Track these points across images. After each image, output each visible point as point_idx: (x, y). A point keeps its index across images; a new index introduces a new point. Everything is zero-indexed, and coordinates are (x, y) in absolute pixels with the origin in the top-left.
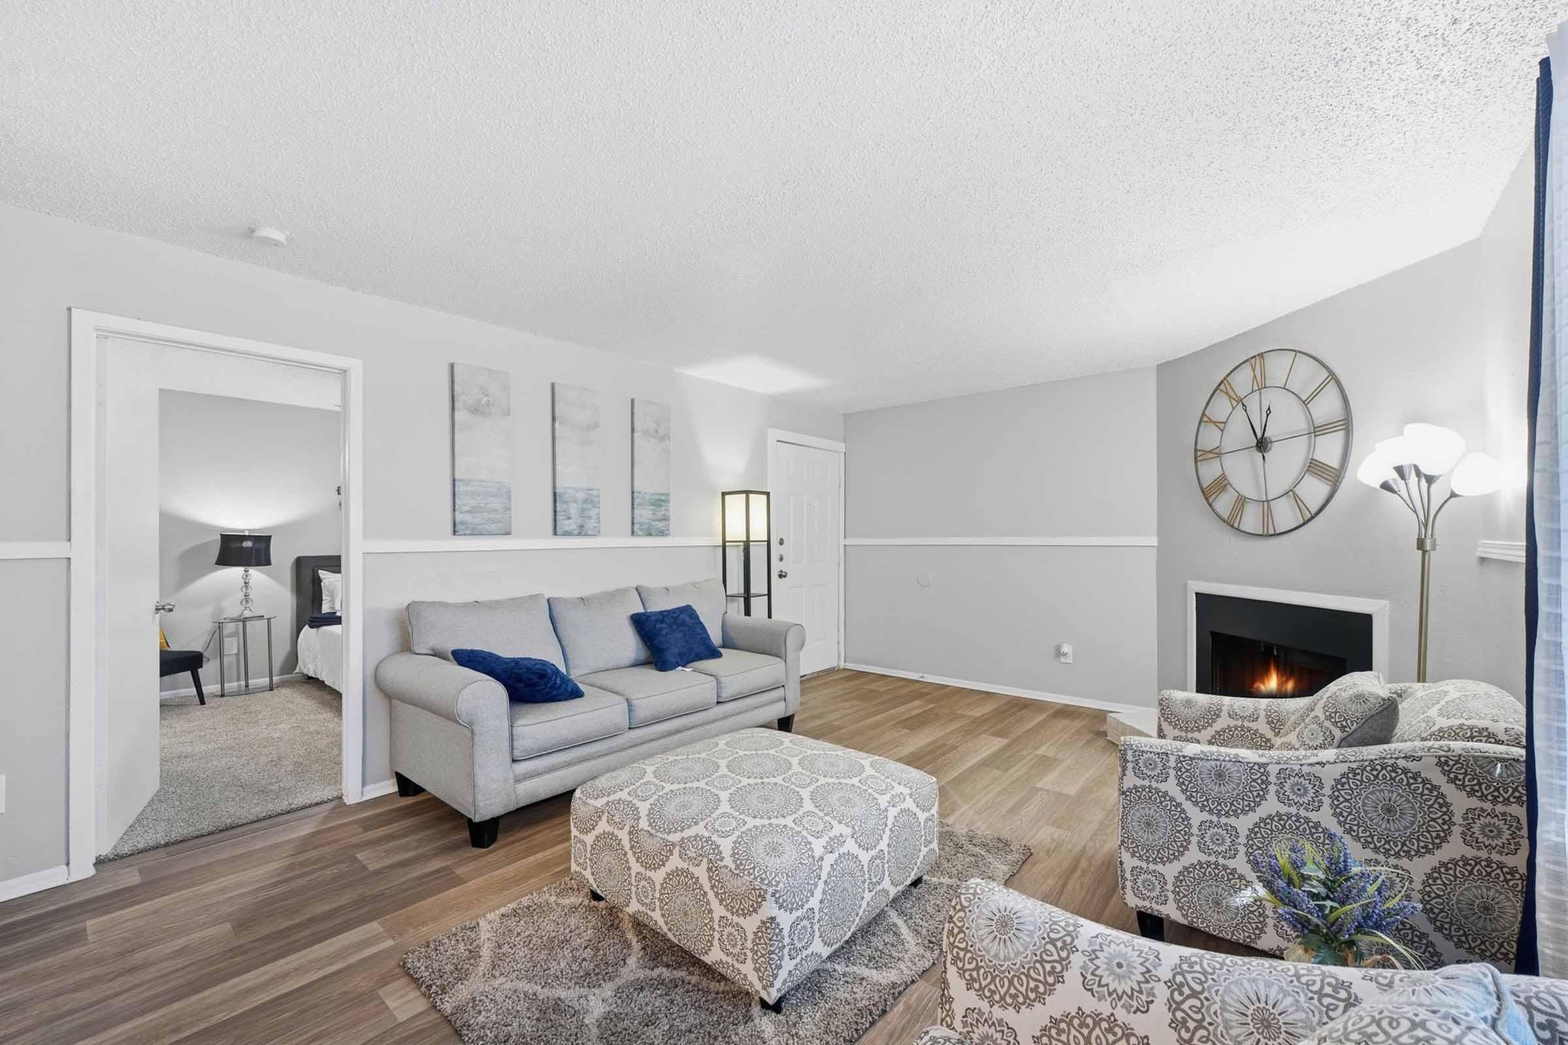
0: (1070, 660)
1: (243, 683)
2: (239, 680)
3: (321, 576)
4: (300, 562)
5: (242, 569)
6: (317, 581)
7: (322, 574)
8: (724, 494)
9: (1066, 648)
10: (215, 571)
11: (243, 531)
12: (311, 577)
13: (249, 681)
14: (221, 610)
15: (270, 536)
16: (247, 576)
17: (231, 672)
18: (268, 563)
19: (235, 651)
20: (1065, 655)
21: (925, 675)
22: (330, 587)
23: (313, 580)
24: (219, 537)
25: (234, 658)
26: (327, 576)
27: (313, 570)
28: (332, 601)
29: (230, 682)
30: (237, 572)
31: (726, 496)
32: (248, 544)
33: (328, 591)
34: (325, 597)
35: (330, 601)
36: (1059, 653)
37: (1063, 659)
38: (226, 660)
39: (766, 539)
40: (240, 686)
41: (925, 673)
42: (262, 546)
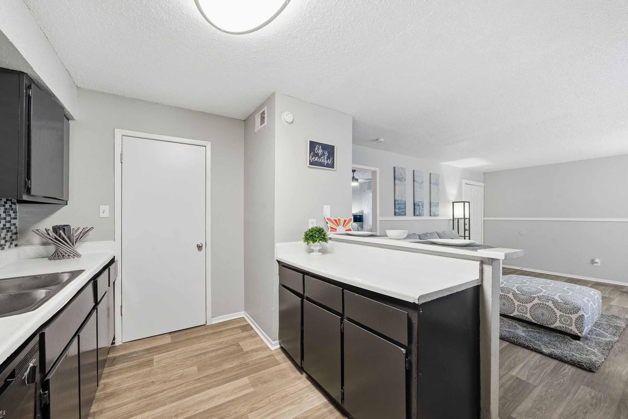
0: (599, 265)
8: (453, 203)
9: (597, 260)
20: (596, 263)
21: (523, 268)
31: (454, 203)
36: (593, 262)
37: (595, 265)
39: (469, 218)
41: (523, 267)
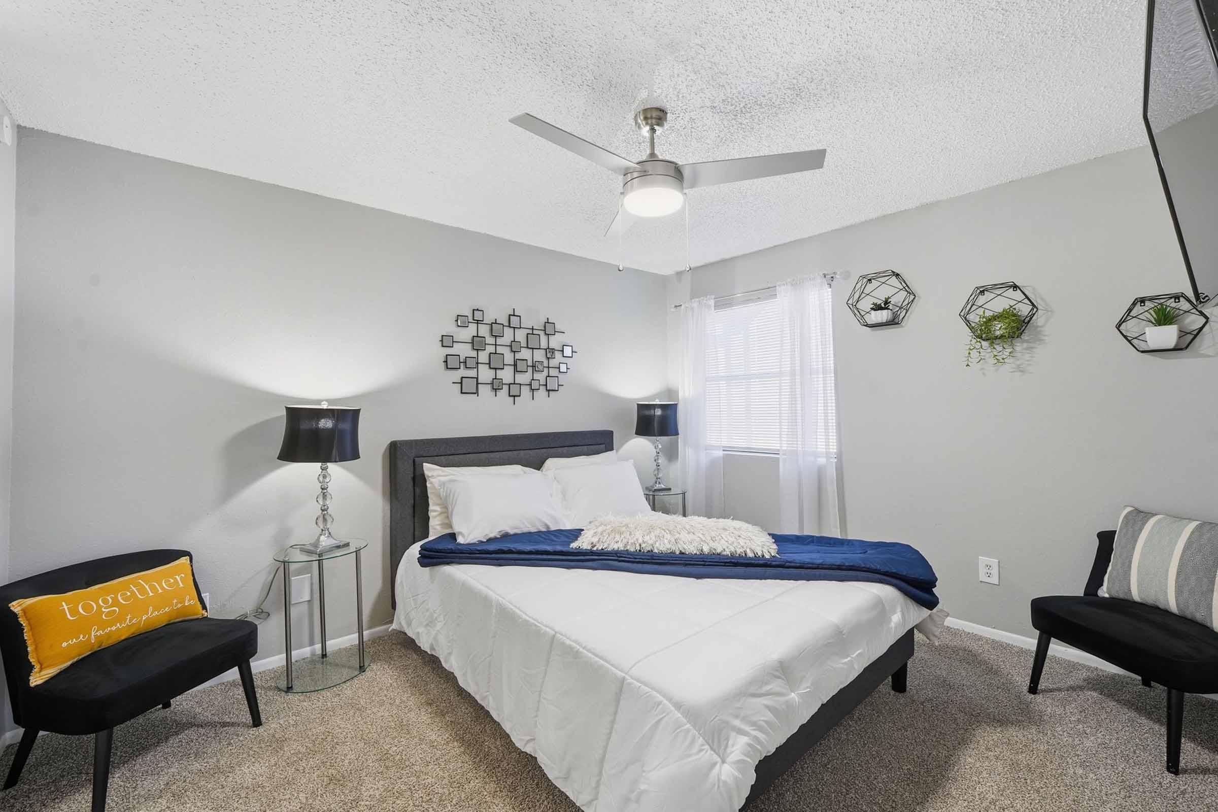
1: (318, 647)
2: (312, 643)
3: (427, 473)
4: (395, 450)
5: (318, 465)
6: (420, 481)
7: (429, 469)
10: (278, 467)
11: (319, 402)
12: (412, 476)
13: (328, 643)
14: (285, 533)
15: (359, 411)
16: (325, 477)
17: (300, 631)
18: (355, 455)
19: (307, 597)
22: (443, 494)
23: (414, 479)
24: (284, 412)
25: (305, 607)
26: (435, 473)
27: (414, 461)
28: (447, 514)
29: (301, 647)
30: (310, 470)
32: (326, 423)
33: (439, 496)
34: (434, 510)
35: (442, 513)
38: (294, 612)
40: (313, 654)
42: (346, 426)
